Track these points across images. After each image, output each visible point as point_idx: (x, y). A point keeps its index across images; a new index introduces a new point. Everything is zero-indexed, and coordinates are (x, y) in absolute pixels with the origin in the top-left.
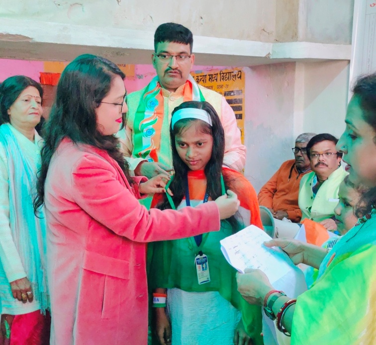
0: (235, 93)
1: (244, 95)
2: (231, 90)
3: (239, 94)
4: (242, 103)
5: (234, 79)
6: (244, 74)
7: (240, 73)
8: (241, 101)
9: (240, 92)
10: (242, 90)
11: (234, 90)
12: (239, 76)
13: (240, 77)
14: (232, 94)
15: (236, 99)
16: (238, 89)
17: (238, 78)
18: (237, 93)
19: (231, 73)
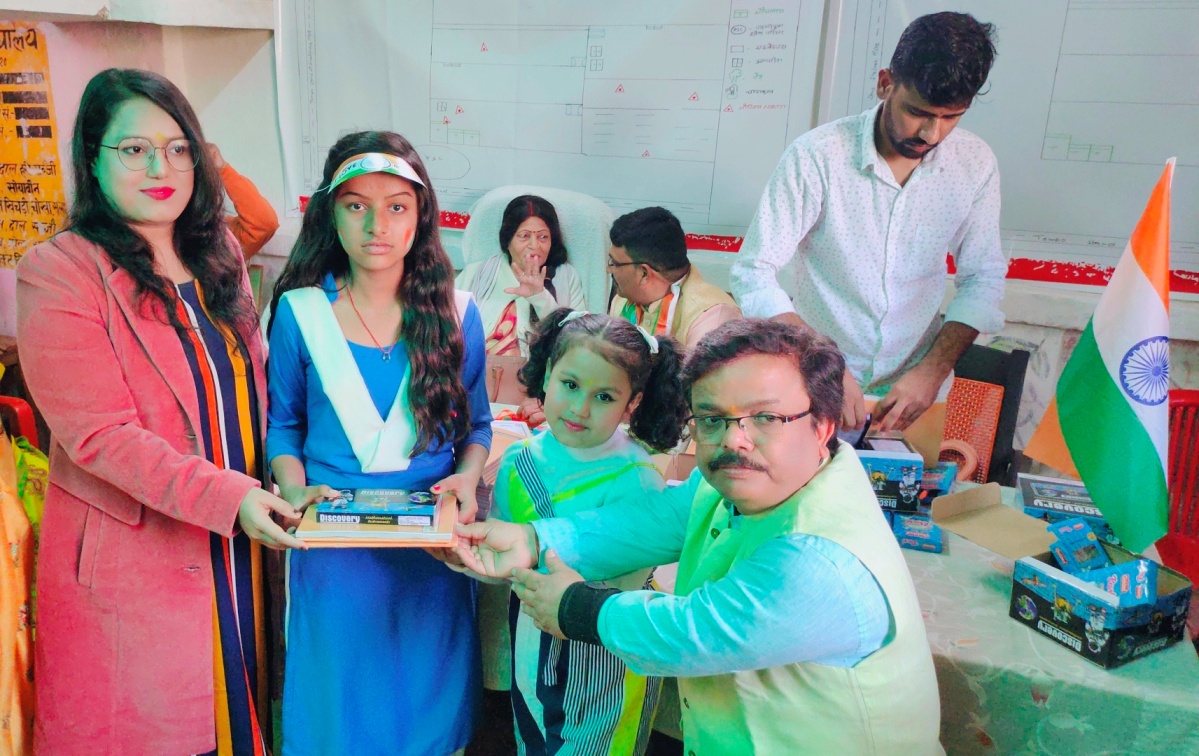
0: (27, 79)
1: (50, 85)
2: (14, 71)
3: (37, 81)
4: (46, 102)
5: (20, 47)
6: (43, 37)
7: (32, 33)
8: (43, 97)
9: (39, 76)
10: (42, 74)
11: (23, 71)
12: (30, 40)
13: (34, 43)
14: (19, 80)
15: (30, 93)
16: (33, 71)
17: (30, 45)
18: (31, 79)
19: (9, 31)
